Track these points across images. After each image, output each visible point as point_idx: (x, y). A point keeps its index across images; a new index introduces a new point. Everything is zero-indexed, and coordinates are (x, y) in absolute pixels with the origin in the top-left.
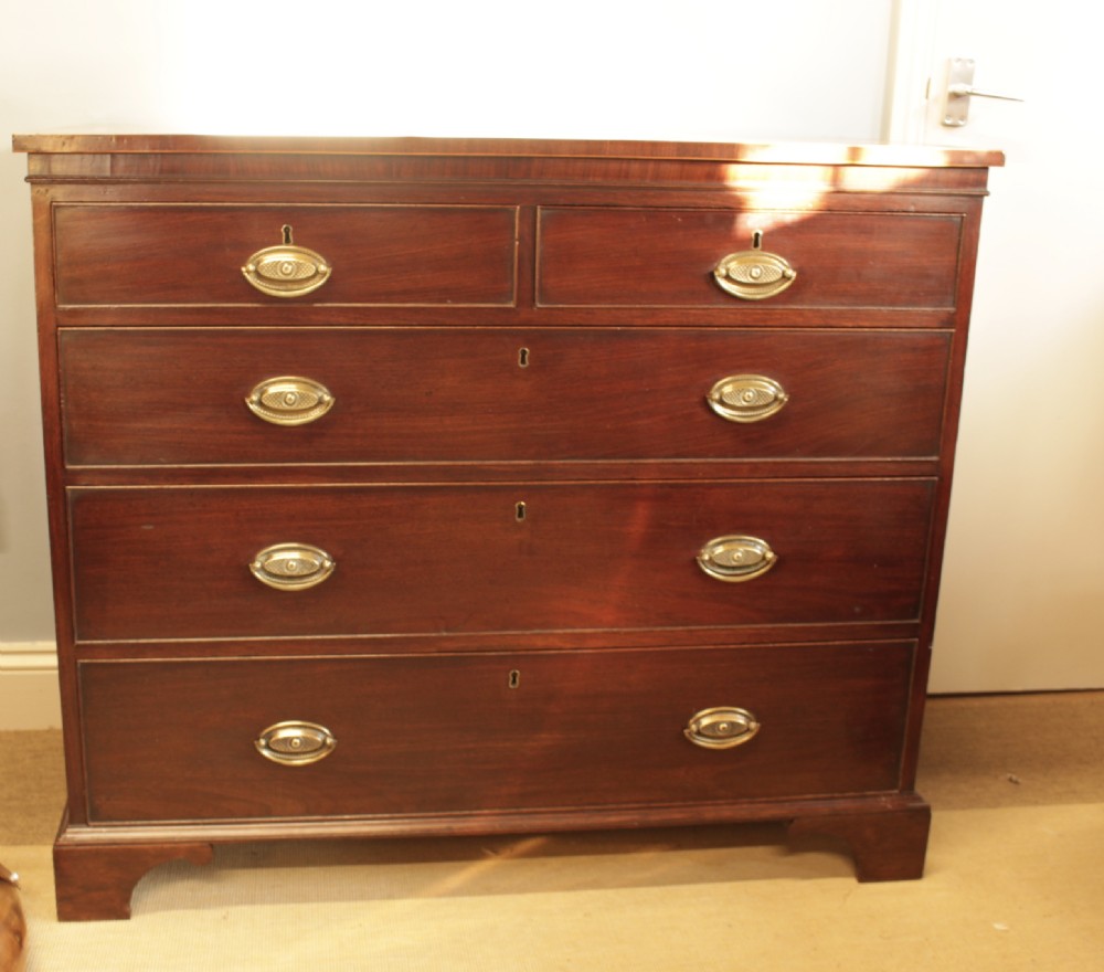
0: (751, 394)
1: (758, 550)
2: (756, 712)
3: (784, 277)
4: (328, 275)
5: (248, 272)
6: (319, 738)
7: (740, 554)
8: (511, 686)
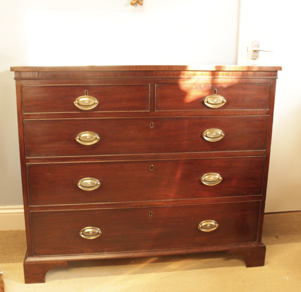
2: (218, 221)
5: (76, 103)
6: (97, 231)
8: (150, 216)
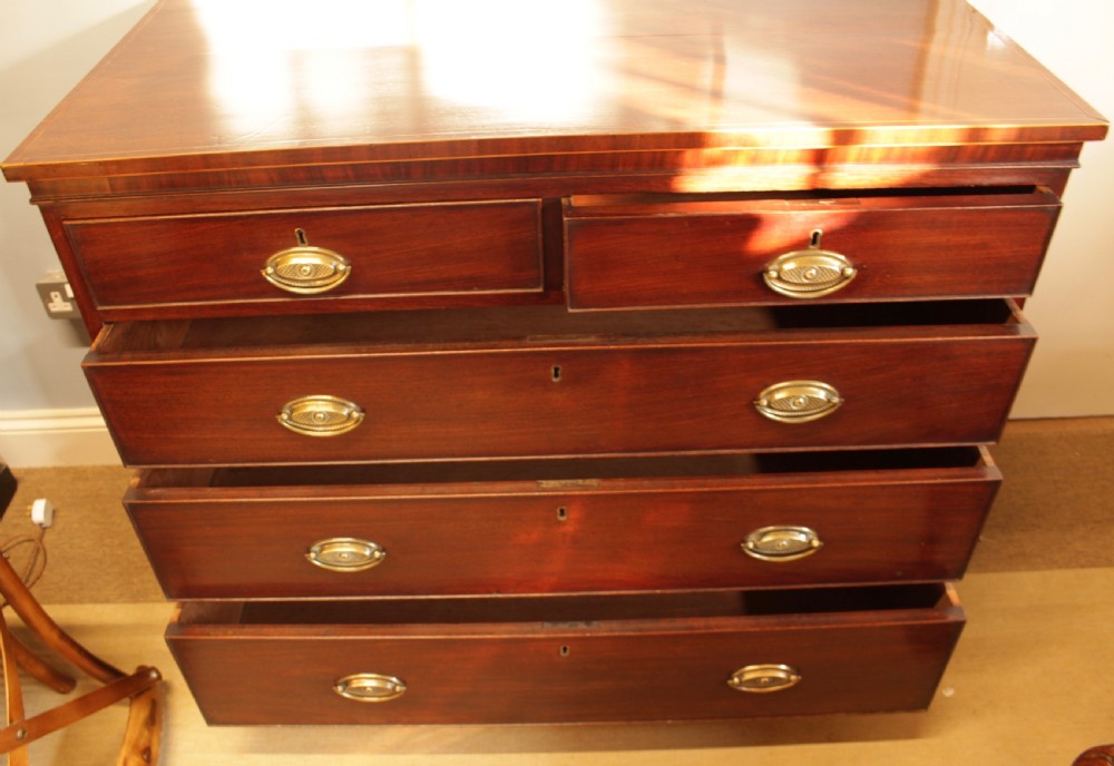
0: (801, 400)
1: (802, 538)
3: (843, 276)
4: (347, 273)
7: (785, 543)
